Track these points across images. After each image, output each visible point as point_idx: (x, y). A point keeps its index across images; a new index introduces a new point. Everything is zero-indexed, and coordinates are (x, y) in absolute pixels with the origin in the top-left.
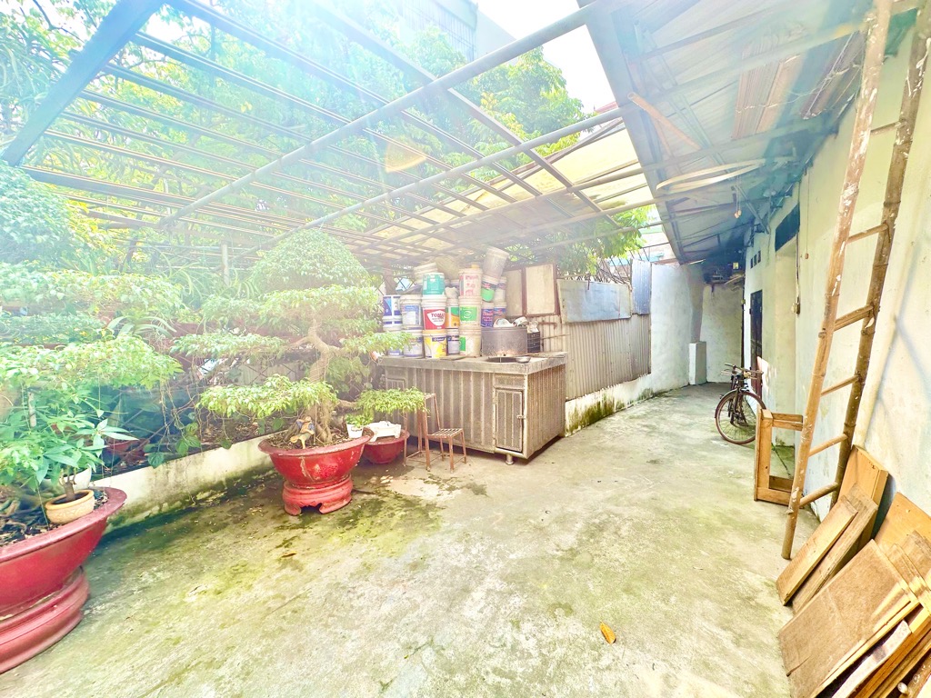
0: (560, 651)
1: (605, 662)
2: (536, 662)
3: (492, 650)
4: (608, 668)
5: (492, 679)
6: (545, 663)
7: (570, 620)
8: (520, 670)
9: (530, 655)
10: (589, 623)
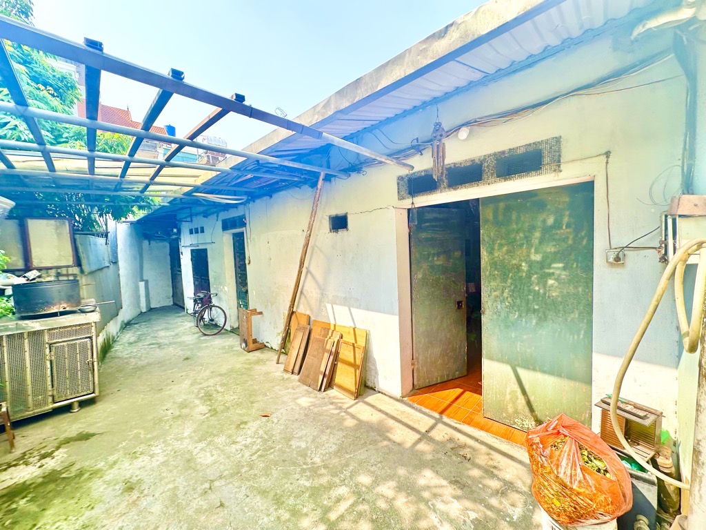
0: (261, 432)
1: (275, 421)
2: (259, 440)
3: (240, 455)
4: (278, 421)
5: (254, 458)
6: (261, 438)
7: (249, 424)
8: (258, 446)
9: (255, 442)
10: (256, 419)
